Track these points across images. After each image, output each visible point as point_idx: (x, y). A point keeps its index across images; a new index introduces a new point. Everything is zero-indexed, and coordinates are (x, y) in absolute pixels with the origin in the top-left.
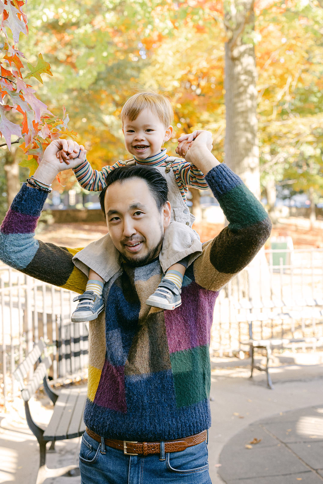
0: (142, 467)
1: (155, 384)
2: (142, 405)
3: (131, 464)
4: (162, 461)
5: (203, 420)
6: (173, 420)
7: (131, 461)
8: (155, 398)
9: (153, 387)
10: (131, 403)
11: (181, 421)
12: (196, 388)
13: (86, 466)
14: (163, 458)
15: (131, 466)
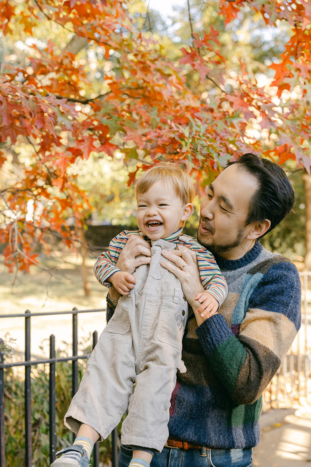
0: (182, 461)
1: (208, 398)
2: (191, 414)
3: (171, 457)
4: (203, 457)
5: (252, 442)
6: (221, 437)
7: (171, 455)
8: (205, 411)
9: (206, 401)
10: (180, 408)
11: (229, 439)
12: (249, 411)
13: (125, 455)
14: (204, 454)
15: (171, 459)
